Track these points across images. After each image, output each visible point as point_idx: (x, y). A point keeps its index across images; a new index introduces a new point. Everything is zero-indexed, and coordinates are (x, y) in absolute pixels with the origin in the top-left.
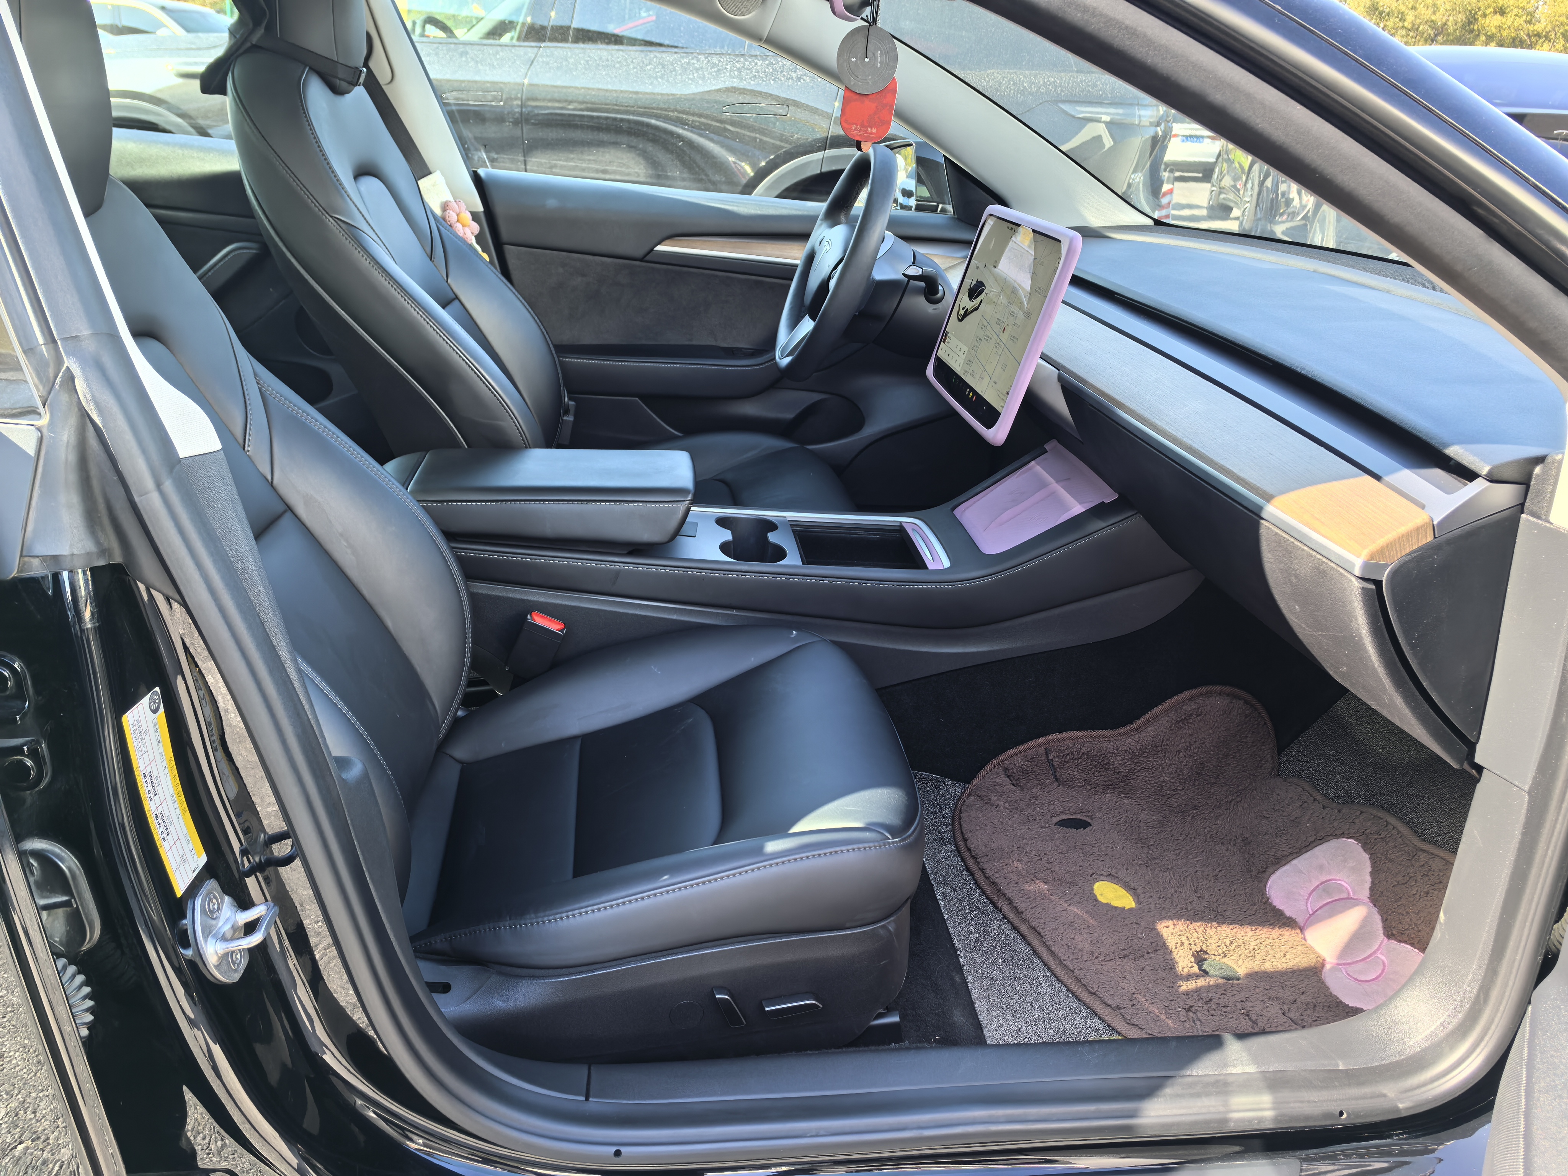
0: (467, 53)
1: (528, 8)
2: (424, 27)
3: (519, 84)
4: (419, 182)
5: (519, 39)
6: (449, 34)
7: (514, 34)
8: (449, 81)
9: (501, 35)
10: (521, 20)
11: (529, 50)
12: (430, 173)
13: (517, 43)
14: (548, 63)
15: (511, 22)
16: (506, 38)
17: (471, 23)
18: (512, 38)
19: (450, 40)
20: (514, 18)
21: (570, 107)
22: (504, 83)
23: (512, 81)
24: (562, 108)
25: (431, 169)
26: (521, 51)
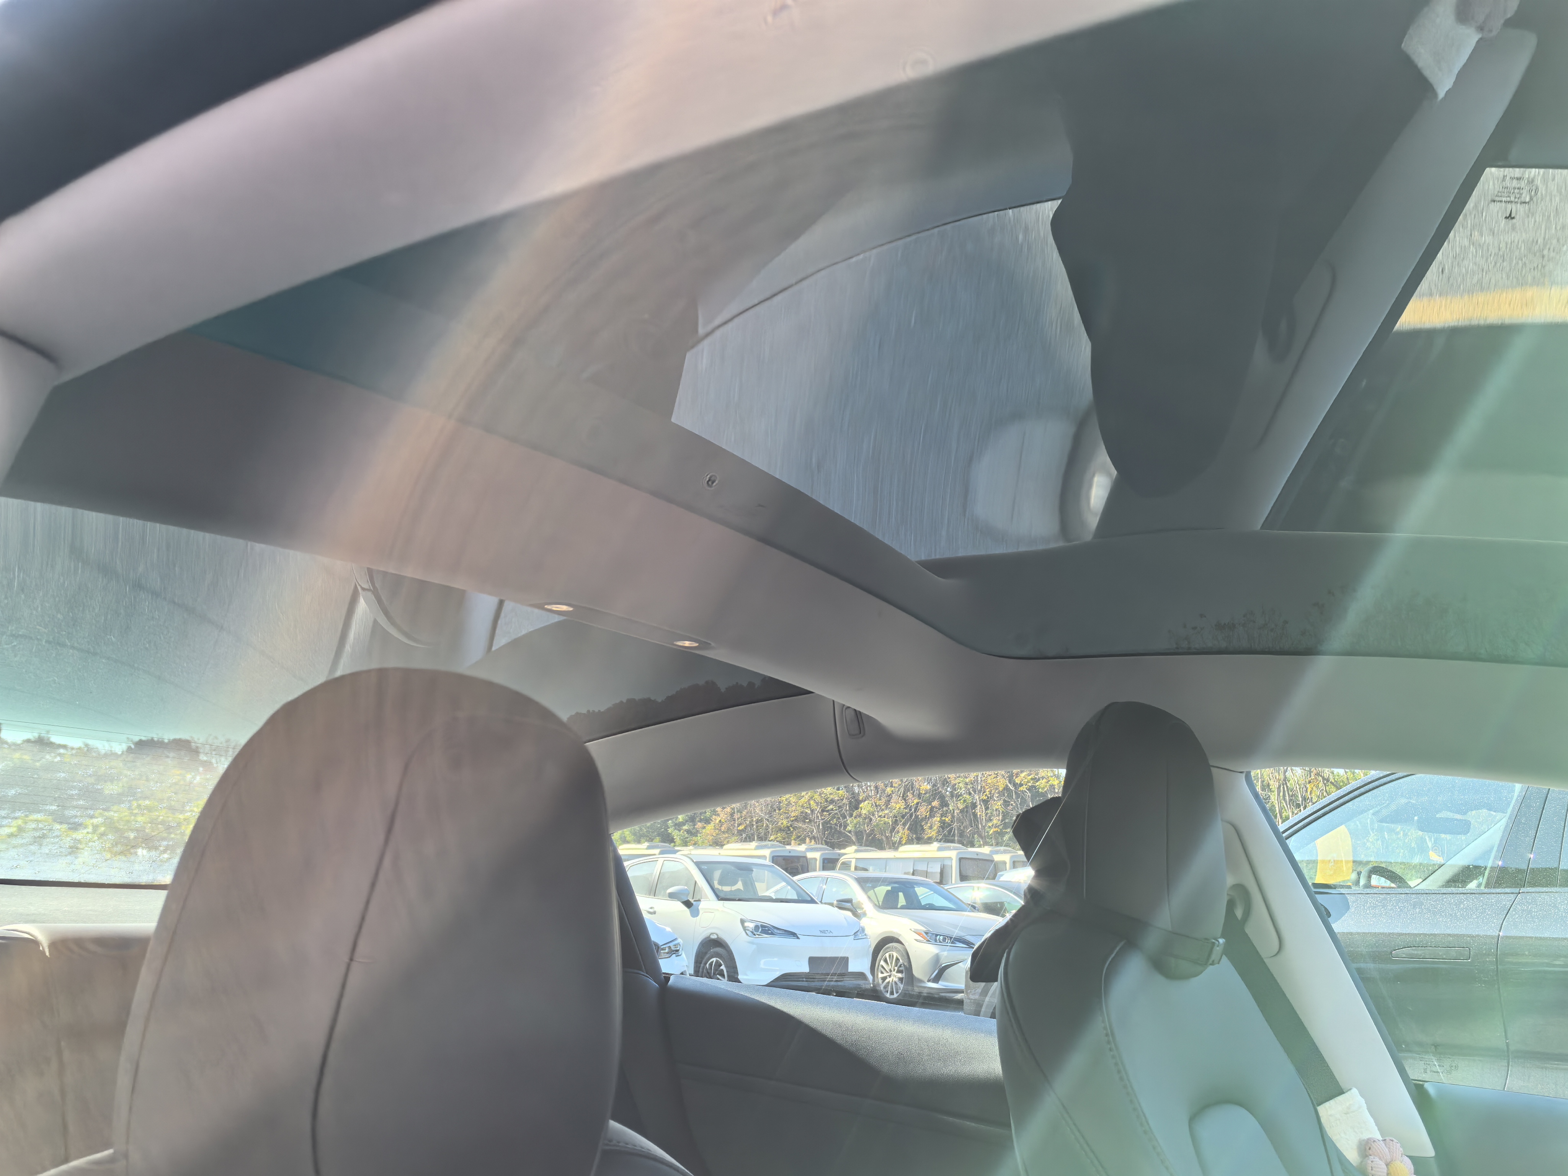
0: (1422, 904)
1: (1498, 851)
2: (1369, 877)
3: (1492, 937)
4: (1321, 1109)
5: (1487, 885)
6: (1400, 882)
7: (1483, 880)
8: (1400, 935)
9: (1464, 883)
10: (1489, 865)
11: (1504, 897)
12: (1341, 1092)
13: (1486, 890)
14: (1530, 912)
15: (1476, 867)
16: (1472, 885)
17: (1430, 871)
18: (1479, 885)
19: (1400, 890)
20: (1481, 863)
21: (1557, 963)
22: (1472, 937)
23: (1482, 933)
24: (1548, 965)
25: (1343, 1085)
26: (1493, 899)
